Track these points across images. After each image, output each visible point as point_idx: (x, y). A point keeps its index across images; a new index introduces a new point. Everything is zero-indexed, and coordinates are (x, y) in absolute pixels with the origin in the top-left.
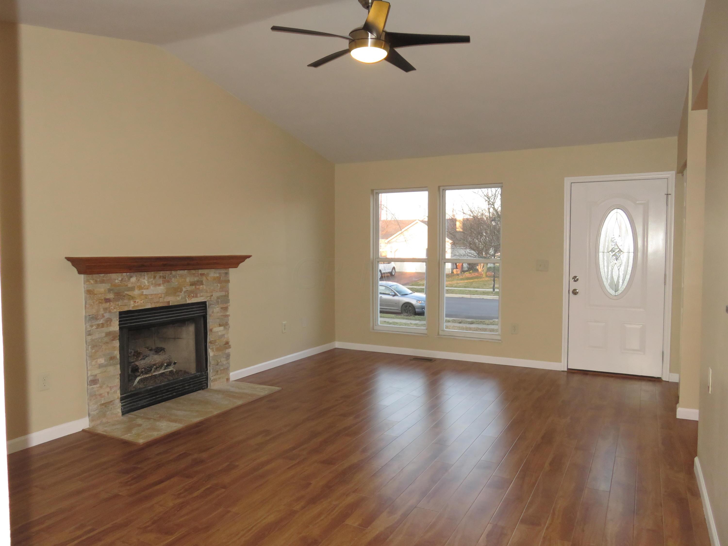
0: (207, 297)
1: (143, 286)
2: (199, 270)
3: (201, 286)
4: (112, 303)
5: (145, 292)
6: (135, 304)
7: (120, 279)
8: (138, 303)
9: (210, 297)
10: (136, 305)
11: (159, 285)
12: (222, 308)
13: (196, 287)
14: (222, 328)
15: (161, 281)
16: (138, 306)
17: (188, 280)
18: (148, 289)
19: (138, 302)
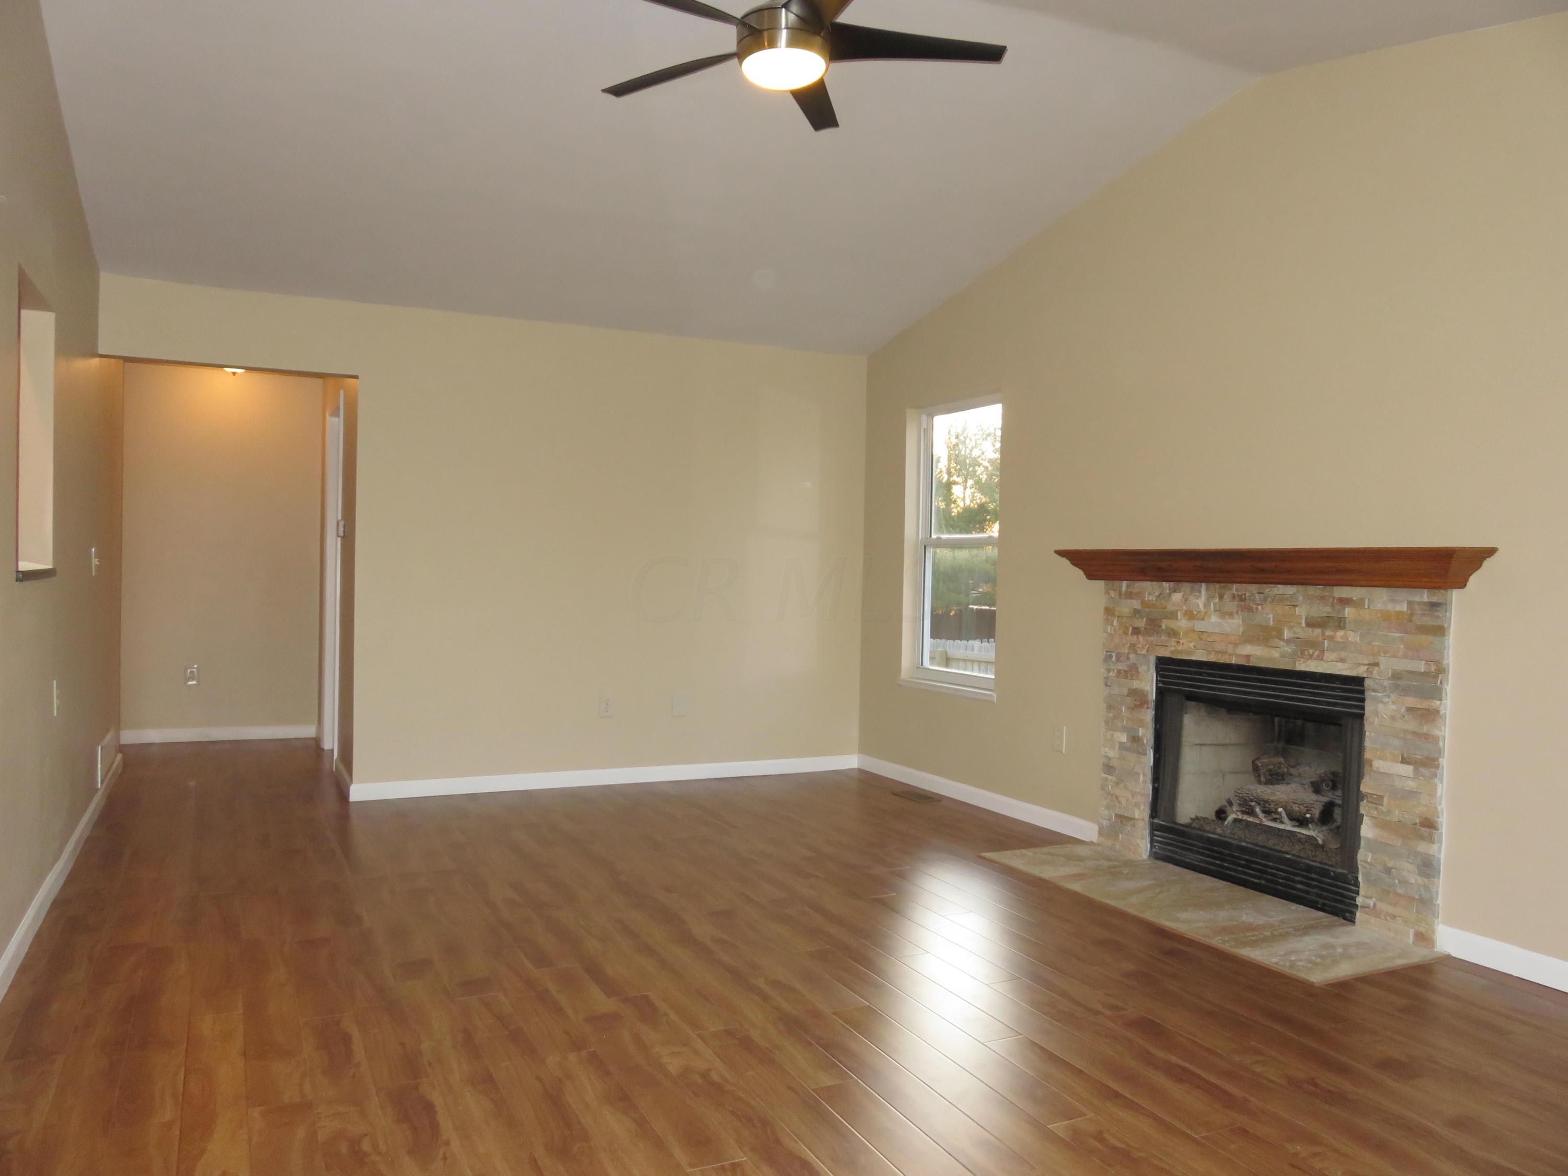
0: (1360, 664)
1: (1195, 613)
2: (1335, 588)
3: (1340, 633)
4: (1141, 637)
5: (1200, 626)
6: (1177, 646)
7: (1157, 594)
8: (1184, 646)
9: (1366, 667)
10: (1180, 648)
11: (1231, 615)
12: (1409, 709)
13: (1323, 633)
14: (1407, 770)
15: (1231, 606)
16: (1181, 652)
17: (1302, 611)
18: (1203, 619)
19: (1183, 644)
